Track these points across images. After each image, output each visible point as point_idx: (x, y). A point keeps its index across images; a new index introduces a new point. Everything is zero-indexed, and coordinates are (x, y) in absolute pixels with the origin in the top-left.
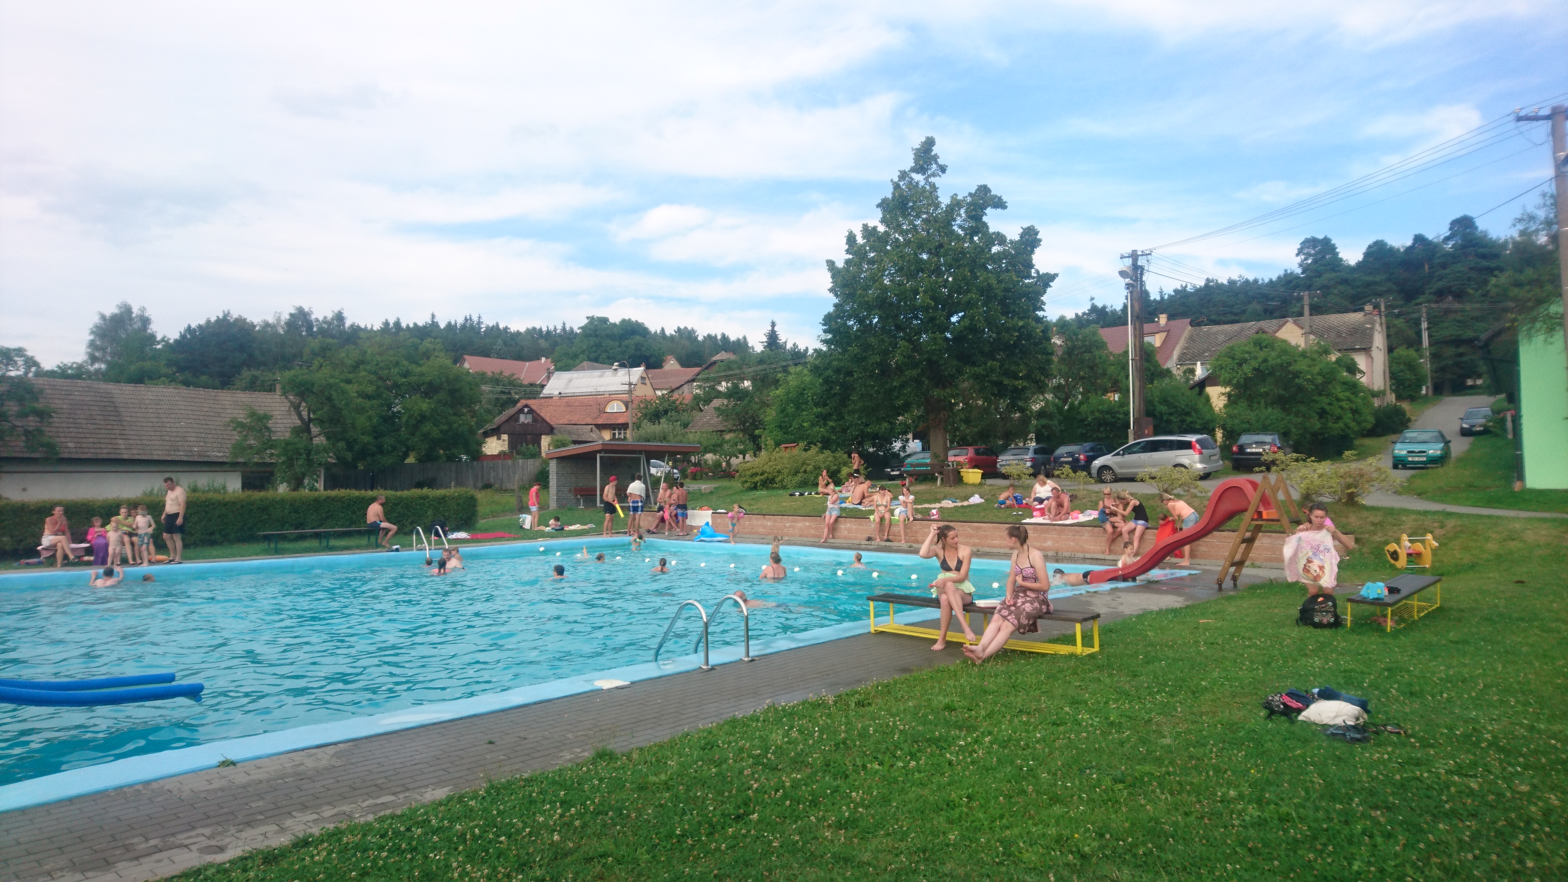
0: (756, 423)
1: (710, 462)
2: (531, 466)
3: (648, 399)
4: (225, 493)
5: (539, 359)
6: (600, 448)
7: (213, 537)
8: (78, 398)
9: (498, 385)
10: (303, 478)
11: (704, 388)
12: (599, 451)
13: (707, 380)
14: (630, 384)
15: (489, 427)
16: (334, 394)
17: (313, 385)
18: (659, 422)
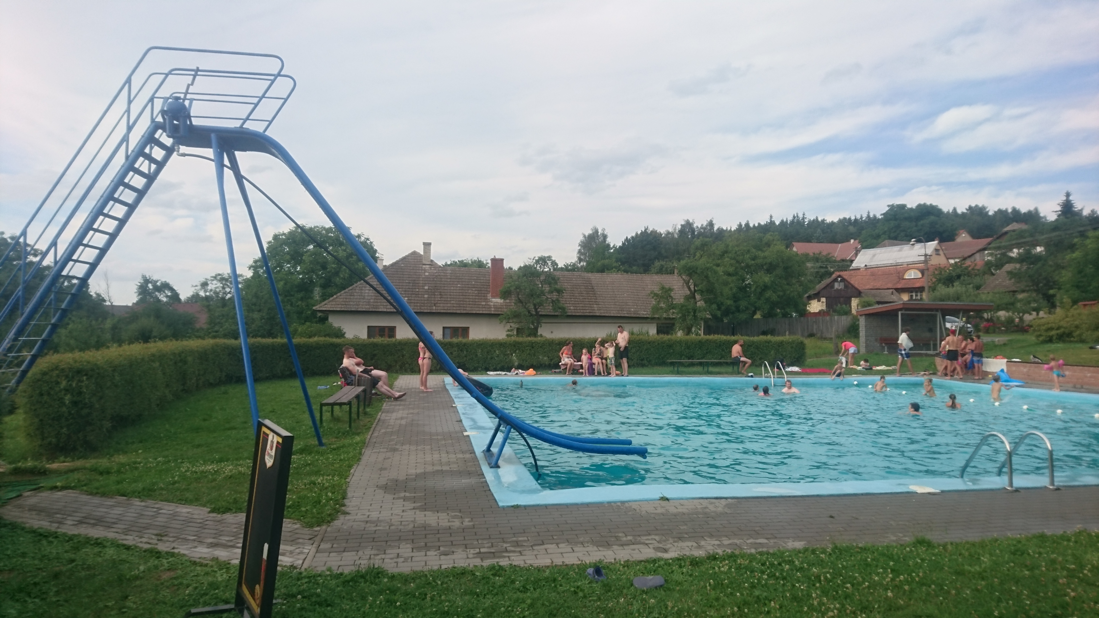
0: (1050, 283)
1: (1003, 319)
2: (845, 321)
3: (942, 266)
4: (648, 336)
5: (849, 241)
6: (901, 307)
7: (643, 362)
8: (575, 282)
9: (818, 262)
10: (692, 328)
11: (996, 255)
12: (901, 309)
13: (999, 248)
14: (926, 255)
15: (811, 292)
16: (710, 273)
17: (697, 268)
18: (953, 286)
